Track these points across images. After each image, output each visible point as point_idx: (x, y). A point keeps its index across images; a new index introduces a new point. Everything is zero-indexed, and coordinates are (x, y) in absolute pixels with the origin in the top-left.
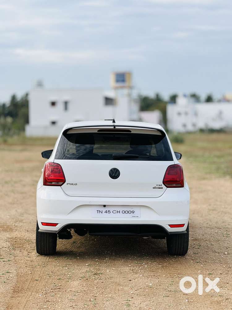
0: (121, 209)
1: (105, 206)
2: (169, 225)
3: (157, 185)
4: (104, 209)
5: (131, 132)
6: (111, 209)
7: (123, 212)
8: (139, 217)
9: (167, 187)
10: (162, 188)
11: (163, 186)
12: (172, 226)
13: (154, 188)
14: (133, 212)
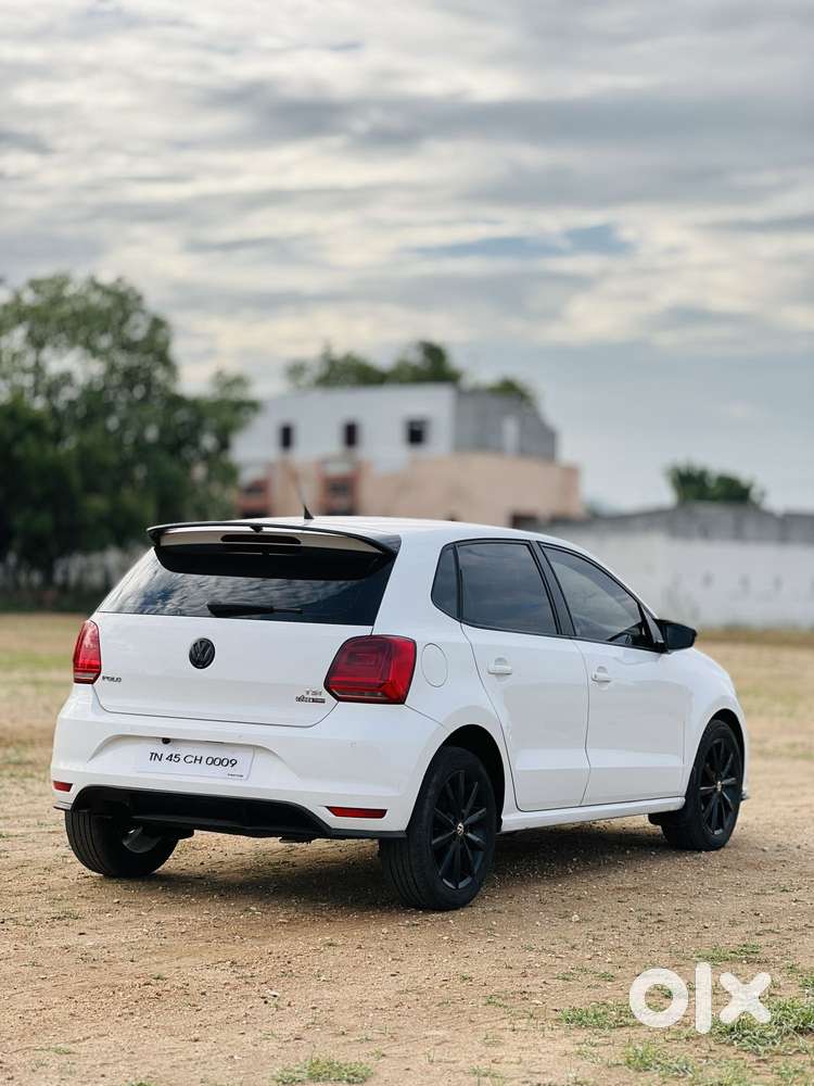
0: (205, 753)
1: (166, 741)
2: (328, 807)
3: (308, 693)
4: (166, 750)
5: (299, 543)
6: (183, 751)
7: (210, 761)
8: (245, 777)
9: (339, 699)
10: (323, 701)
11: (326, 695)
12: (338, 811)
13: (299, 699)
14: (233, 763)
